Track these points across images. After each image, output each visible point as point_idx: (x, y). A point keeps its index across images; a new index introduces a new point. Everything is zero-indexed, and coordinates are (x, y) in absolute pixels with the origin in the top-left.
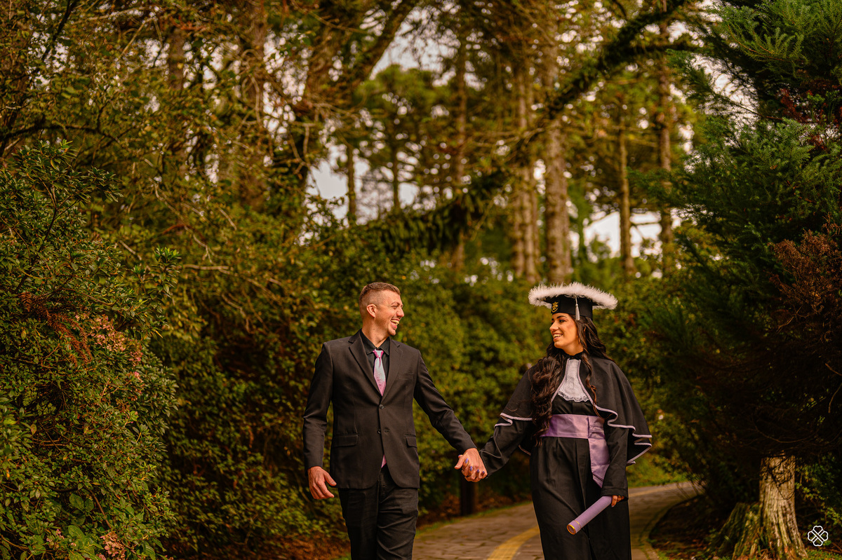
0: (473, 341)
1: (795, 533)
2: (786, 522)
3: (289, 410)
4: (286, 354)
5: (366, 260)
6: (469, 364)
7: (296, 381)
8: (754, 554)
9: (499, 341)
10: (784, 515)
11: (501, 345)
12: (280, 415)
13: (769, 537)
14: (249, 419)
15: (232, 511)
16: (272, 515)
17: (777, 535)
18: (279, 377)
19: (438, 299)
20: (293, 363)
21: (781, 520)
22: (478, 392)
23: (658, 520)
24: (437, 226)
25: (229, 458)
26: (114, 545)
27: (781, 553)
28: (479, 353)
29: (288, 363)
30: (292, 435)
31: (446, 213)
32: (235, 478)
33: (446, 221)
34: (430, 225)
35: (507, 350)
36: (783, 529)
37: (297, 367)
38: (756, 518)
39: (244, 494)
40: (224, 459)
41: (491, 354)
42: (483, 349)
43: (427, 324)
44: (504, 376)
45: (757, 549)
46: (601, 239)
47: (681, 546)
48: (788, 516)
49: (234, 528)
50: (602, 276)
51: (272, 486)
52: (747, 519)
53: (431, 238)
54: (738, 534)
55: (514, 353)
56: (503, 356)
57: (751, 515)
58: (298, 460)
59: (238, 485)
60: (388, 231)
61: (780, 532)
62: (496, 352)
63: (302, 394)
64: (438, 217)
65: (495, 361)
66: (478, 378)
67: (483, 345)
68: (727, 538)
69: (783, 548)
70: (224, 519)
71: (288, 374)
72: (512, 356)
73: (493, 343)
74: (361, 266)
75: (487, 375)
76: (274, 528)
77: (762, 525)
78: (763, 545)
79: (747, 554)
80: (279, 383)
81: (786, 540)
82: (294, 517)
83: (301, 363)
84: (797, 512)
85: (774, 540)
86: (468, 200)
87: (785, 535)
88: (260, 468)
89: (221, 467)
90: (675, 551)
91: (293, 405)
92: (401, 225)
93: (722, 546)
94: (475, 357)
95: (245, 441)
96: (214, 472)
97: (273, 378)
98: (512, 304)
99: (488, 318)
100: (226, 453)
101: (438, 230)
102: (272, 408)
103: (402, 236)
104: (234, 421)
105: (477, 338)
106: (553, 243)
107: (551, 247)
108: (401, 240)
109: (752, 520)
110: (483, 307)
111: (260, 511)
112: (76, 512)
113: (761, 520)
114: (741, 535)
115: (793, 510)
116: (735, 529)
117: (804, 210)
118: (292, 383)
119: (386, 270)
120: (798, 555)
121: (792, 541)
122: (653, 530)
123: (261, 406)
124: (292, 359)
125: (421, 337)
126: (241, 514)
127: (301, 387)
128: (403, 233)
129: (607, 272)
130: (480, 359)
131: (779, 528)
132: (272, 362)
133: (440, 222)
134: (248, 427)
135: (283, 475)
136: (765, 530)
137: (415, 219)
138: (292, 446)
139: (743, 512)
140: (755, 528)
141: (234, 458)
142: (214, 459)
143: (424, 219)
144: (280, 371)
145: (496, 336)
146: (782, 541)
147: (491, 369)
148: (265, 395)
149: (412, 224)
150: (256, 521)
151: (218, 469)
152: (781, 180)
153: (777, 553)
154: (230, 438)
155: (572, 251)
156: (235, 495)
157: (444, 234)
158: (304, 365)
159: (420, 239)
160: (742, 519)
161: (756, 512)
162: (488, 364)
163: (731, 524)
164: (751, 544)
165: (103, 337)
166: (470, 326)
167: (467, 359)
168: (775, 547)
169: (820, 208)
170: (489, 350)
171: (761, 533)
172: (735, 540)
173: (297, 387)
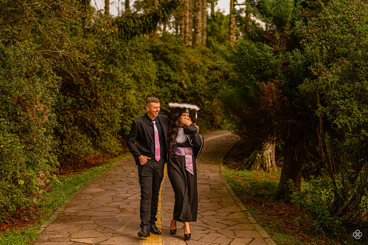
0: (160, 71)
1: (274, 162)
2: (270, 158)
3: (88, 109)
4: (86, 87)
5: (119, 51)
6: (158, 81)
7: (91, 98)
8: (258, 169)
9: (171, 72)
10: (270, 156)
11: (172, 74)
12: (84, 111)
13: (264, 163)
14: (72, 112)
15: (66, 148)
16: (81, 150)
17: (267, 163)
18: (84, 96)
19: (146, 57)
20: (90, 91)
21: (269, 157)
22: (161, 93)
23: (229, 150)
24: (147, 22)
25: (65, 127)
26: (43, 175)
27: (268, 169)
28: (162, 76)
29: (88, 92)
30: (89, 119)
31: (151, 17)
32: (67, 135)
33: (151, 21)
34: (144, 22)
35: (174, 76)
36: (269, 160)
37: (91, 93)
38: (260, 156)
39: (70, 141)
40: (62, 128)
41: (168, 77)
42: (164, 75)
43: (142, 67)
44: (173, 87)
45: (259, 168)
46: (221, 11)
47: (234, 163)
48: (272, 156)
49: (67, 154)
50: (220, 29)
51: (81, 138)
52: (257, 156)
53: (144, 27)
54: (253, 162)
55: (177, 77)
56: (173, 78)
57: (258, 155)
58: (91, 128)
59: (68, 138)
60: (126, 23)
61: (268, 162)
62: (170, 76)
63: (93, 103)
64: (148, 18)
65: (169, 80)
66: (162, 87)
67: (164, 73)
68: (250, 163)
69: (268, 167)
70: (63, 151)
71: (88, 95)
72: (176, 78)
73: (169, 72)
74: (118, 53)
75: (165, 86)
76: (82, 154)
77: (262, 159)
78: (262, 166)
79: (256, 169)
80: (84, 98)
81: (270, 164)
82: (89, 150)
83: (93, 91)
84: (275, 154)
85: (266, 164)
86: (161, 12)
87: (270, 163)
88: (76, 131)
89: (62, 131)
90: (231, 166)
91: (89, 108)
92: (132, 21)
93: (248, 165)
94: (161, 78)
95: (70, 121)
96: (59, 133)
97: (82, 97)
98: (177, 56)
99: (167, 61)
100: (63, 125)
101: (147, 24)
102: (81, 109)
103: (132, 26)
104: (67, 113)
105: (162, 70)
106: (197, 22)
107: (196, 24)
108: (131, 27)
109: (259, 157)
110: (165, 56)
111: (76, 148)
112: (29, 163)
113: (262, 157)
114: (254, 162)
115: (274, 153)
116: (253, 160)
117: (270, 72)
118: (89, 99)
119: (127, 54)
120: (274, 170)
121: (272, 165)
122: (225, 156)
123: (77, 108)
124: (89, 90)
125: (139, 73)
126: (69, 149)
127: (92, 100)
128: (132, 24)
129: (223, 27)
130: (163, 79)
131: (268, 160)
132: (82, 91)
133: (148, 21)
134: (72, 116)
135: (85, 135)
136: (263, 161)
137: (137, 19)
138: (88, 123)
139: (256, 154)
140: (259, 160)
141: (67, 127)
142: (59, 128)
143: (141, 18)
144: (85, 94)
145: (170, 70)
146: (268, 165)
147: (167, 84)
148: (78, 103)
149: (136, 21)
150: (74, 151)
151: (60, 132)
152: (263, 63)
153: (266, 169)
154: (65, 120)
155: (208, 16)
156: (67, 141)
157: (150, 26)
158: (94, 92)
159: (140, 27)
160: (256, 156)
161: (260, 154)
162: (166, 81)
163: (251, 158)
164: (257, 166)
165: (36, 106)
166: (159, 64)
167: (158, 79)
168: (266, 167)
169: (275, 71)
170: (167, 75)
171: (261, 162)
172: (252, 163)
173: (91, 101)
